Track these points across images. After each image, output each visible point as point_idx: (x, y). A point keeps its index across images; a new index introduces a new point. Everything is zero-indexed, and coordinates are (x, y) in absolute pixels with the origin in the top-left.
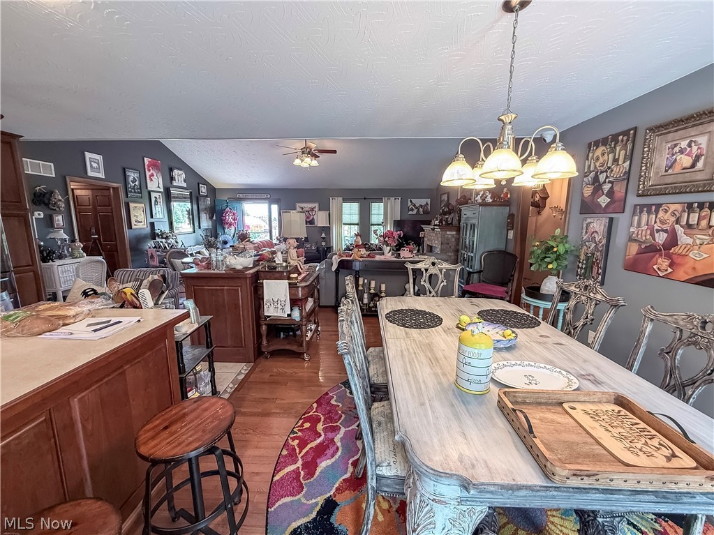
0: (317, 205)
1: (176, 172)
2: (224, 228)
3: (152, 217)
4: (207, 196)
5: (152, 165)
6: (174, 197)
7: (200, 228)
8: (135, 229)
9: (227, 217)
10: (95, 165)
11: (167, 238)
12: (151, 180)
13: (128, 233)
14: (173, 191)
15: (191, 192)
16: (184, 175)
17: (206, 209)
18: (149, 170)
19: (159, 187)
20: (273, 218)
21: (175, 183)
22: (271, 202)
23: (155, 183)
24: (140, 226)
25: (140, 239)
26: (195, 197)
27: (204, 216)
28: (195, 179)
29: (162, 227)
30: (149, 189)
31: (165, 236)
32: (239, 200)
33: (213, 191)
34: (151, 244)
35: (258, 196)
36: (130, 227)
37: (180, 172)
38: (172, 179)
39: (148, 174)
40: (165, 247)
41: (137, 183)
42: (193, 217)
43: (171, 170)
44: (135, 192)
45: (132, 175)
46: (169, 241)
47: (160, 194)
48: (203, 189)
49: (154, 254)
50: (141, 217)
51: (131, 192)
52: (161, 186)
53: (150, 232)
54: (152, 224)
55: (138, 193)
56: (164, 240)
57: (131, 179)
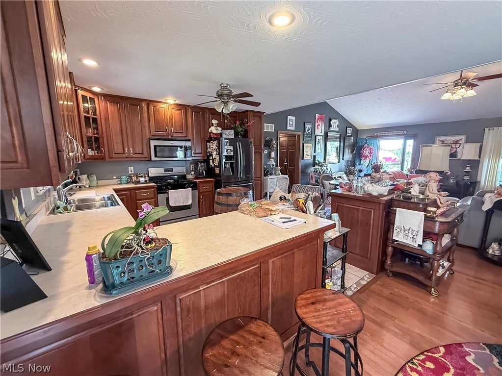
0: (463, 137)
1: (333, 121)
2: (361, 160)
3: (315, 152)
4: (351, 136)
5: (320, 119)
6: (330, 139)
7: (343, 159)
8: (305, 160)
9: (365, 152)
10: (291, 123)
11: (322, 166)
12: (318, 128)
13: (301, 162)
14: (330, 134)
15: (341, 135)
16: (338, 123)
17: (349, 146)
18: (318, 122)
19: (321, 132)
20: (407, 151)
21: (331, 129)
22: (407, 137)
23: (320, 131)
24: (308, 158)
25: (307, 166)
26: (343, 138)
27: (347, 151)
28: (346, 124)
29: (320, 159)
30: (316, 134)
31: (320, 165)
32: (377, 137)
33: (356, 132)
34: (312, 169)
35: (395, 133)
36: (303, 159)
37: (336, 121)
38: (330, 126)
39: (316, 124)
40: (320, 172)
41: (310, 131)
42: (340, 152)
43: (330, 120)
44: (308, 137)
45: (308, 126)
46: (323, 168)
47: (322, 137)
48: (349, 131)
49: (313, 176)
50: (309, 153)
51: (306, 137)
52: (323, 132)
53: (312, 161)
54: (315, 157)
55: (310, 137)
56: (319, 167)
57: (307, 129)
